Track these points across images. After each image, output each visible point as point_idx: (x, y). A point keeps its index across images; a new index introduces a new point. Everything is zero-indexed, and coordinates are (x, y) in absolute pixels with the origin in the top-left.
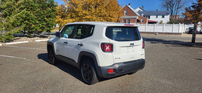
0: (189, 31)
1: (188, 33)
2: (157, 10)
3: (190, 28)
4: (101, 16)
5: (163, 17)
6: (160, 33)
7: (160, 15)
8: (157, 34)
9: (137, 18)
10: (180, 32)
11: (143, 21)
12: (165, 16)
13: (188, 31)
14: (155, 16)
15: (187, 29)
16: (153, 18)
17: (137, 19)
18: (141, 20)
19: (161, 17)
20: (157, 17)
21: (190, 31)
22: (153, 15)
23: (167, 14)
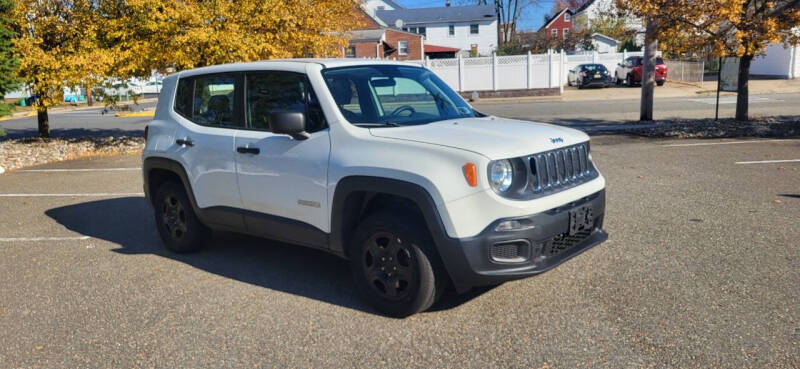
0: (584, 77)
1: (581, 87)
2: (448, 5)
3: (583, 68)
4: (263, 30)
5: (475, 30)
6: (483, 92)
7: (461, 23)
8: (475, 96)
9: (384, 38)
10: (555, 84)
11: (405, 50)
12: (481, 27)
13: (581, 80)
14: (446, 29)
15: (574, 72)
16: (436, 37)
17: (384, 43)
18: (400, 46)
19: (467, 29)
20: (452, 32)
21: (587, 77)
22: (437, 24)
23: (487, 18)
